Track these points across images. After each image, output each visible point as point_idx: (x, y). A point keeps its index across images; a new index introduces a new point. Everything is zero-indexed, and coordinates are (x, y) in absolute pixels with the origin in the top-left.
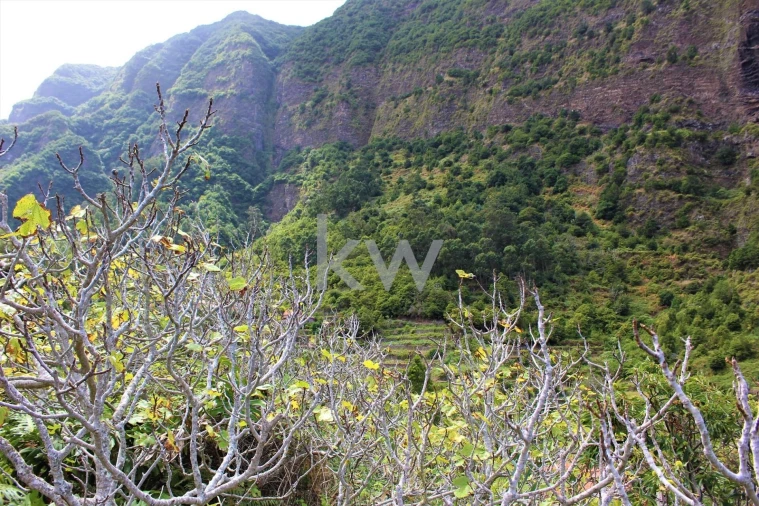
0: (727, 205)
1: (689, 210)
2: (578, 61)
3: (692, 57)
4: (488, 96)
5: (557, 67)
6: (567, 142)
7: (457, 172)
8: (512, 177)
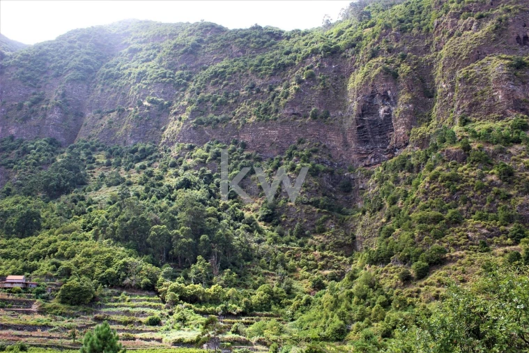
0: (348, 219)
1: (325, 220)
2: (248, 107)
3: (326, 117)
4: (178, 122)
5: (231, 109)
6: (237, 164)
7: (151, 174)
8: (195, 183)
